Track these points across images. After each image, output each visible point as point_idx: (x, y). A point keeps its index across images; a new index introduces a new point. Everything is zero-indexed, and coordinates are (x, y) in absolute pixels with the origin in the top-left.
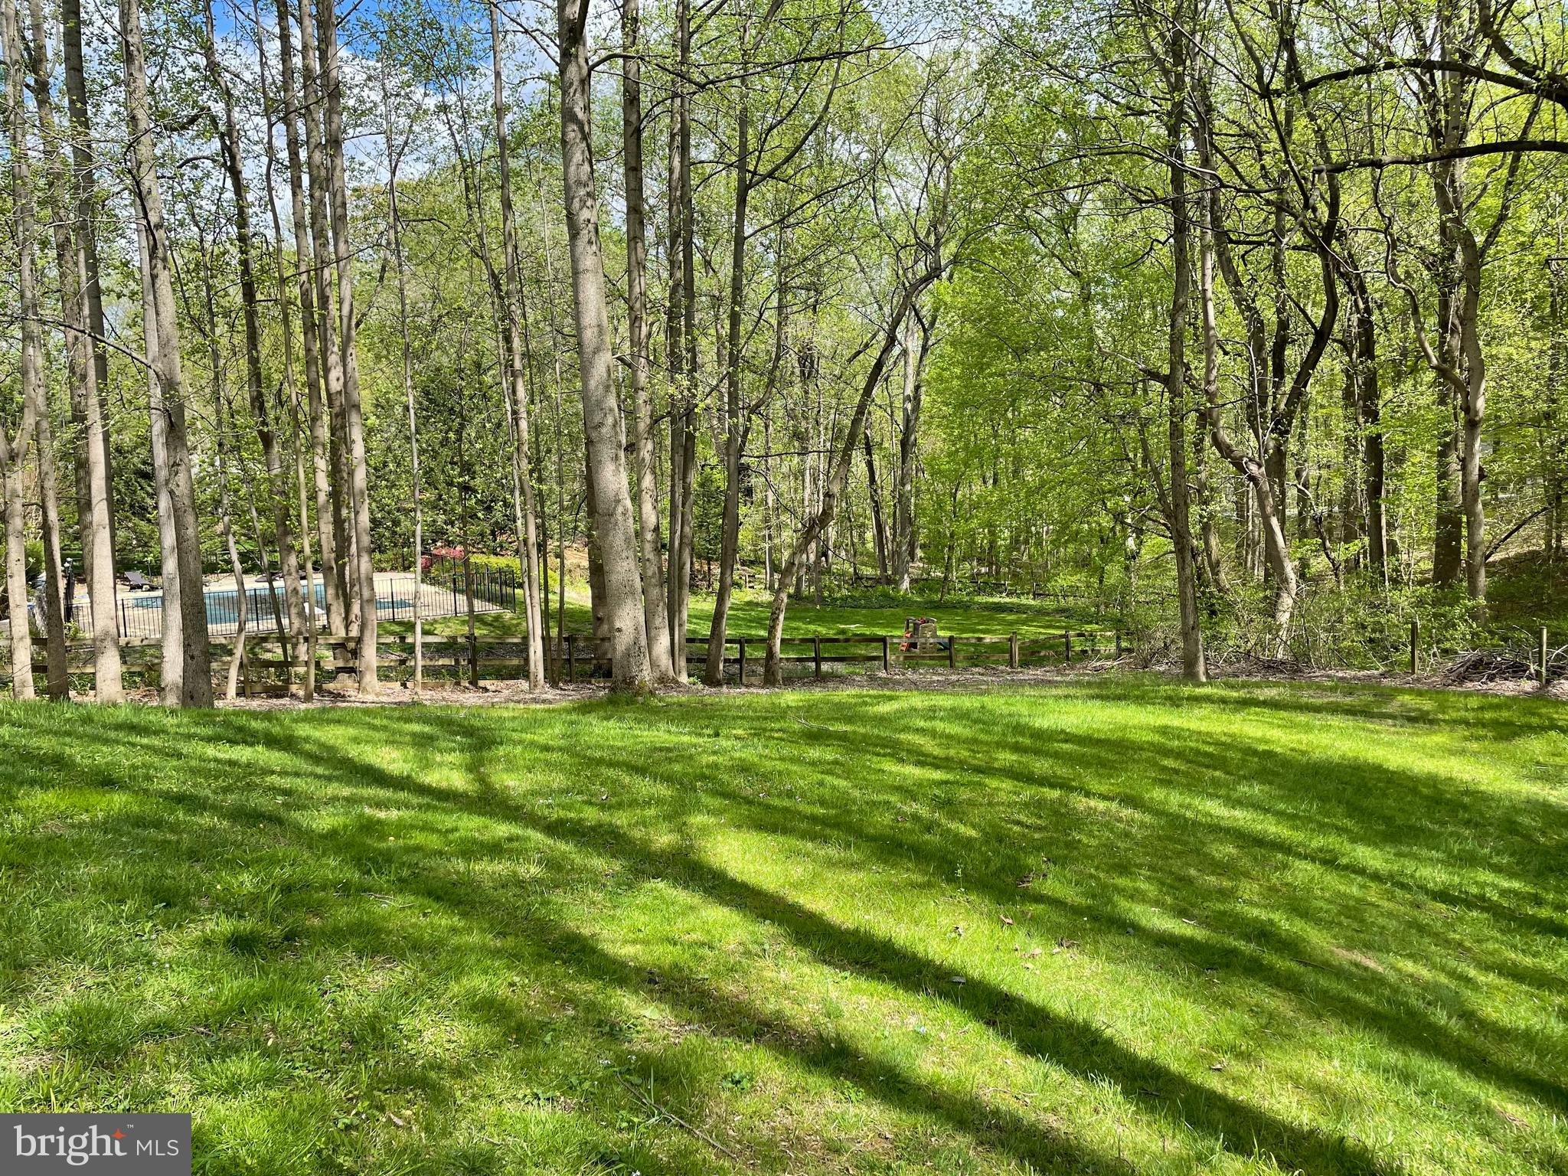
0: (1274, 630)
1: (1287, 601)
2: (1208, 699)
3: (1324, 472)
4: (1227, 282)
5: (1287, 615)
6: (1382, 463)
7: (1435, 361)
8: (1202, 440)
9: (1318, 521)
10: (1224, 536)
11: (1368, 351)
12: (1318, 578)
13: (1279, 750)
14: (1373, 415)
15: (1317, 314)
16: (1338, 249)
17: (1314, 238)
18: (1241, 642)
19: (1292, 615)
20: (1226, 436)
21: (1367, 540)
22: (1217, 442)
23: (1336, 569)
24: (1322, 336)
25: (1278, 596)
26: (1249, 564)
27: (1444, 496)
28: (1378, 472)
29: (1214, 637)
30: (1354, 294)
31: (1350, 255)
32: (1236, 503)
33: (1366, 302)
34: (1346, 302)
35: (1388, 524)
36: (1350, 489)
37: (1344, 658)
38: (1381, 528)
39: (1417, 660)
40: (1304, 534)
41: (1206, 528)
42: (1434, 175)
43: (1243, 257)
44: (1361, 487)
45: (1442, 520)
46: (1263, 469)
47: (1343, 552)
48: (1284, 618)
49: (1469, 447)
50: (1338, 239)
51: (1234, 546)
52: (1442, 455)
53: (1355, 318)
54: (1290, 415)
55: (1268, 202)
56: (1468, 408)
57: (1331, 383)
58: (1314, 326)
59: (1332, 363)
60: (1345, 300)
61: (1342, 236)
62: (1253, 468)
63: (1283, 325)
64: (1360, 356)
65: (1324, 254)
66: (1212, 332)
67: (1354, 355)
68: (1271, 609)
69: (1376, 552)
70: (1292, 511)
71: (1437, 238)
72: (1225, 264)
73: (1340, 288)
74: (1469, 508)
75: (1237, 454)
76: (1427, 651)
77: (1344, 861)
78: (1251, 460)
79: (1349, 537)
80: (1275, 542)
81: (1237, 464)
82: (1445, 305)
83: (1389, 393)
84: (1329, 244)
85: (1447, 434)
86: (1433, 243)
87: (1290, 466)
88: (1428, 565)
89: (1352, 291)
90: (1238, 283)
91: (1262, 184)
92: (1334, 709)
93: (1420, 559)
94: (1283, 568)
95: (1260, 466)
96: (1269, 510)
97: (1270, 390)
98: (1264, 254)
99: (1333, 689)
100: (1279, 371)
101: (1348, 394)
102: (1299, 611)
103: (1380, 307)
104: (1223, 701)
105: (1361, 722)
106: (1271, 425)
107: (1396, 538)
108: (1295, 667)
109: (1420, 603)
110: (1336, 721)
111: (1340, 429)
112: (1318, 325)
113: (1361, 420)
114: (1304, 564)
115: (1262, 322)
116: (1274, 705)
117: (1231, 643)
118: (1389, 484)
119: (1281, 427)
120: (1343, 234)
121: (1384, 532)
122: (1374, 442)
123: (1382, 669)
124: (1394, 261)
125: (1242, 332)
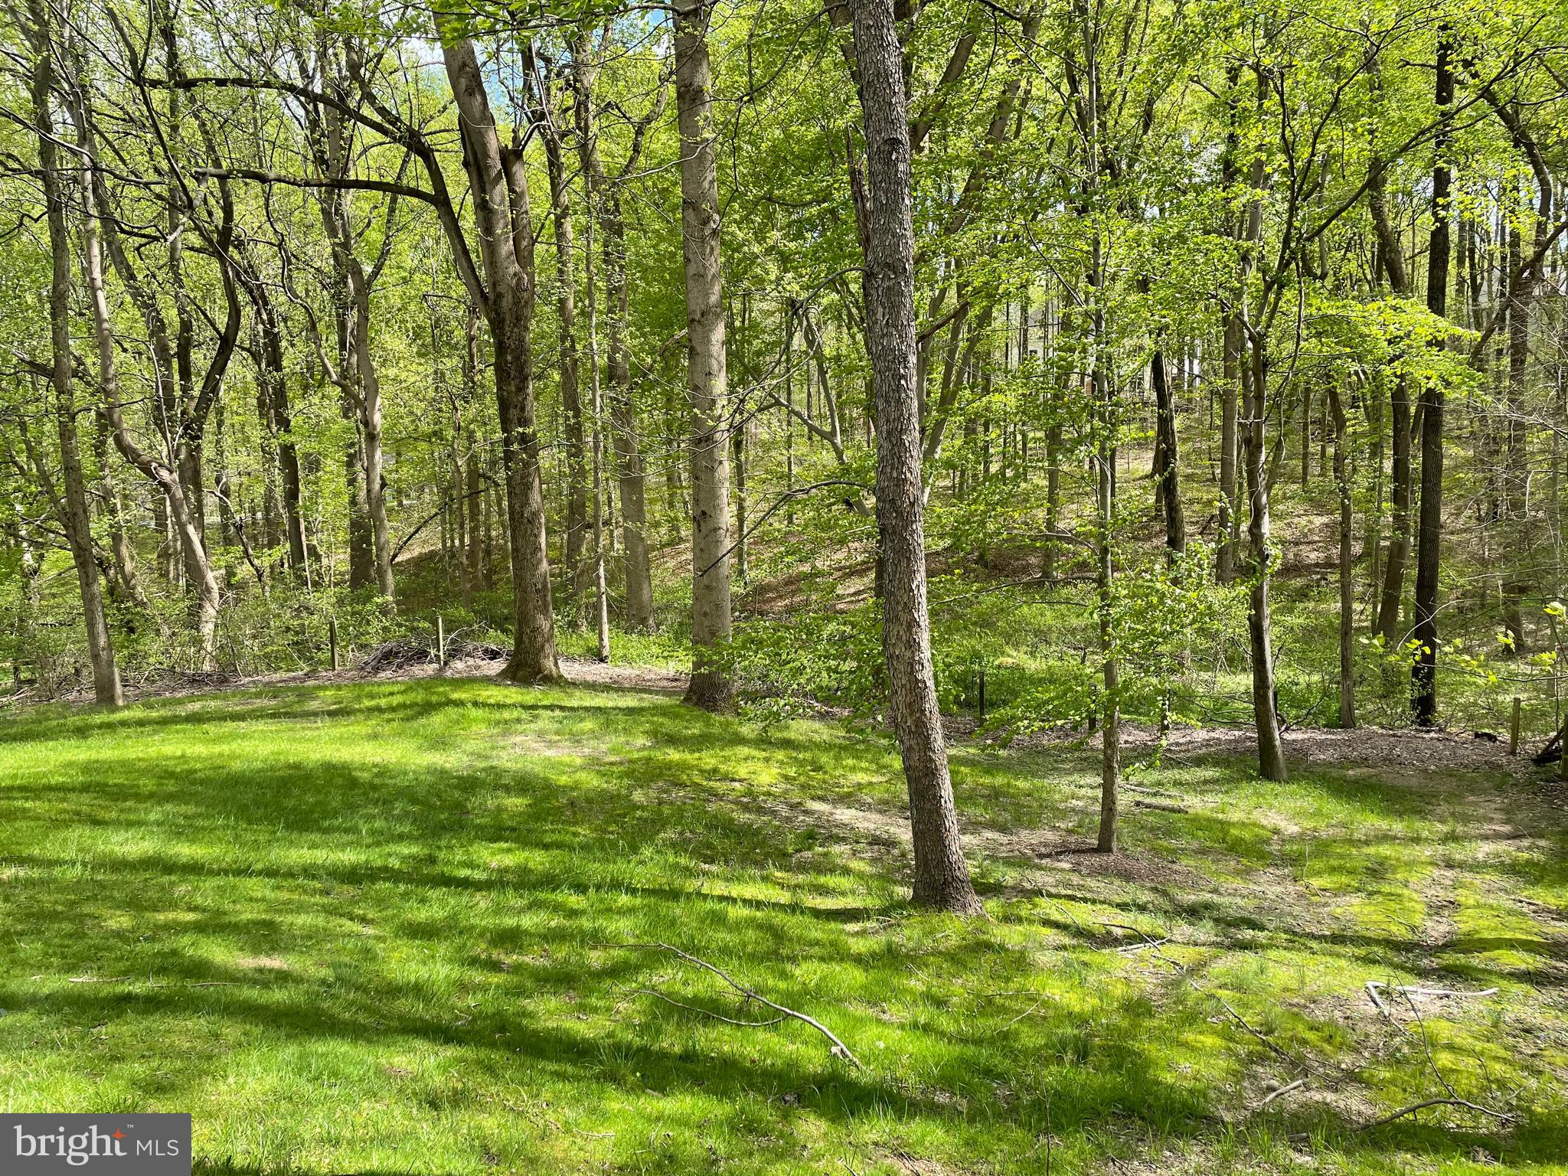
0: (198, 642)
1: (210, 611)
2: (124, 724)
3: (245, 479)
4: (120, 273)
5: (211, 626)
6: (296, 471)
7: (335, 378)
8: (103, 443)
9: (239, 528)
10: (140, 545)
11: (275, 362)
12: (242, 586)
13: (198, 766)
14: (284, 423)
15: (222, 320)
16: (237, 257)
17: (210, 241)
18: (162, 658)
19: (216, 626)
20: (129, 438)
21: (288, 545)
22: (122, 447)
23: (260, 576)
24: (226, 343)
25: (201, 606)
26: (171, 575)
27: (353, 502)
28: (292, 480)
29: (132, 656)
30: (257, 304)
31: (251, 266)
32: (154, 511)
33: (270, 314)
34: (248, 312)
35: (307, 529)
36: (269, 497)
37: (272, 661)
38: (300, 534)
39: (336, 656)
40: (228, 542)
41: (116, 538)
42: (320, 201)
43: (138, 249)
44: (279, 493)
45: (355, 525)
46: (176, 476)
47: (267, 559)
48: (208, 629)
49: (371, 457)
50: (236, 247)
51: (155, 556)
52: (350, 464)
53: (260, 327)
54: (201, 420)
55: (159, 197)
56: (367, 423)
57: (246, 392)
58: (219, 333)
59: (240, 369)
60: (248, 308)
61: (240, 245)
62: (164, 474)
63: (186, 326)
64: (268, 365)
65: (222, 261)
66: (106, 325)
67: (263, 366)
68: (193, 619)
69: (297, 555)
70: (213, 518)
71: (332, 262)
72: (116, 255)
73: (242, 297)
74: (374, 514)
75: (146, 458)
76: (346, 647)
77: (259, 866)
78: (160, 465)
79: (272, 543)
80: (193, 551)
81: (146, 468)
82: (342, 326)
83: (299, 405)
84: (226, 251)
85: (352, 445)
86: (328, 265)
87: (207, 473)
88: (346, 567)
89: (255, 302)
90: (132, 277)
91: (152, 176)
92: (258, 715)
93: (339, 561)
94: (203, 577)
95: (171, 472)
96: (184, 518)
97: (178, 393)
98: (159, 250)
99: (258, 695)
100: (185, 372)
101: (261, 404)
102: (223, 621)
103: (285, 320)
104: (141, 723)
105: (285, 724)
106: (180, 431)
107: (315, 542)
108: (223, 678)
109: (340, 602)
110: (260, 726)
111: (256, 435)
112: (223, 331)
113: (274, 429)
114: (230, 572)
115: (162, 321)
116: (196, 719)
117: (151, 660)
118: (304, 492)
119: (193, 430)
120: (241, 243)
121: (303, 538)
122: (288, 450)
123: (307, 669)
124: (290, 277)
125: (141, 330)
